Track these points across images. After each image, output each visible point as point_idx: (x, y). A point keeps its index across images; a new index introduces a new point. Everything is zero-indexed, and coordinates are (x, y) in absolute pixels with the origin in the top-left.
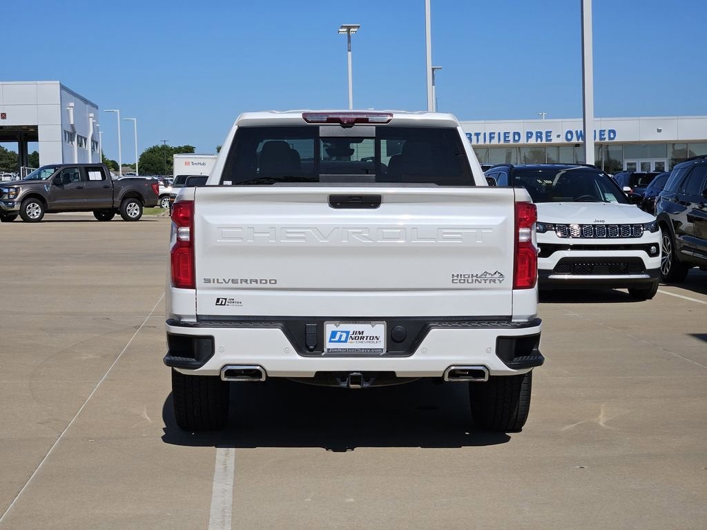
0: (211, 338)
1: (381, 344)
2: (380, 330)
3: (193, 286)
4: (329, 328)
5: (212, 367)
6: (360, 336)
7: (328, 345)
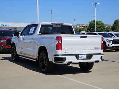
0: (66, 58)
1: (86, 58)
2: (85, 56)
3: (61, 50)
4: (79, 56)
5: (65, 62)
6: (83, 57)
7: (79, 58)
